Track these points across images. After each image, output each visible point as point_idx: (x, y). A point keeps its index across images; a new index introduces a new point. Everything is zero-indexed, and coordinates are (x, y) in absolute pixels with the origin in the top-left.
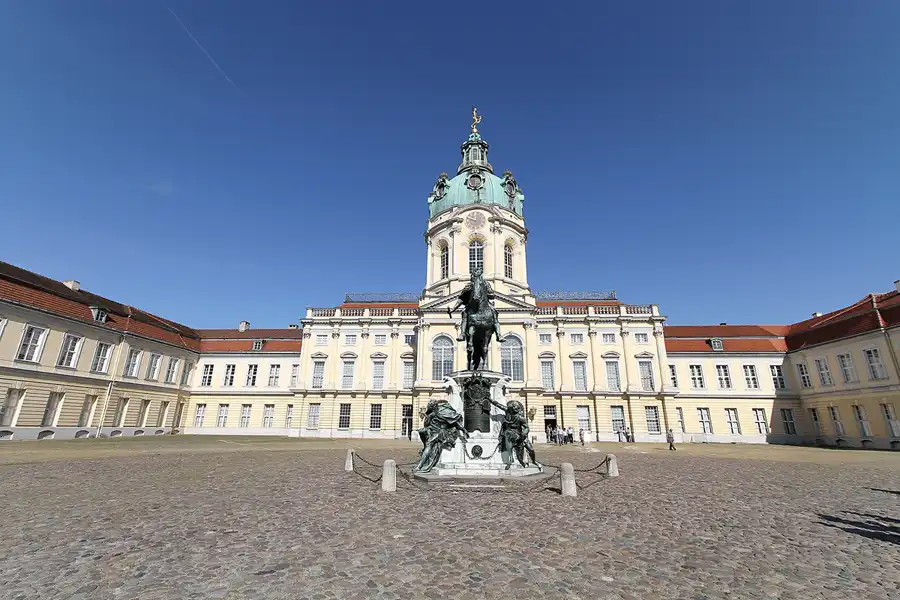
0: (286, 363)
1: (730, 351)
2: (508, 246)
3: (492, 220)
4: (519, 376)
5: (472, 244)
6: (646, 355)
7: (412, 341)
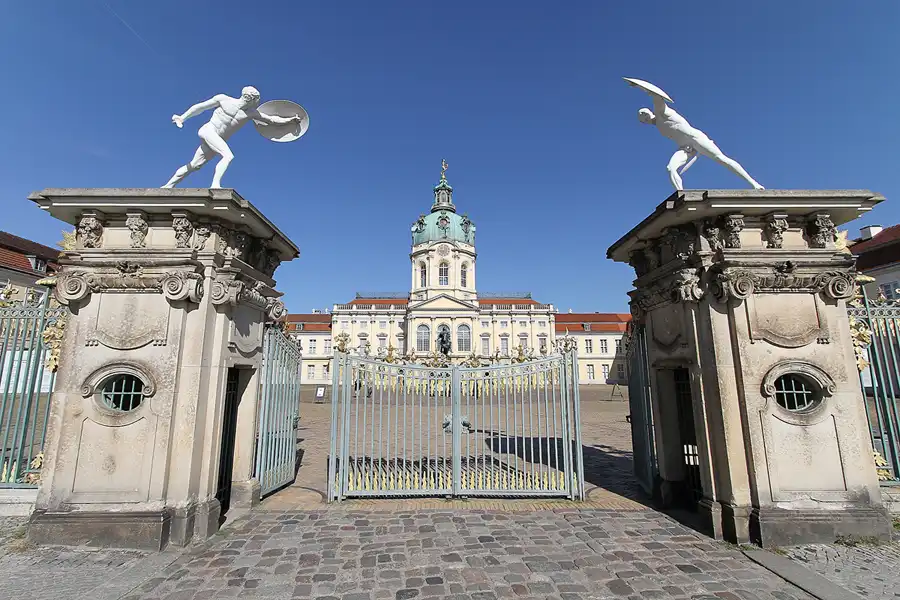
0: (320, 338)
1: (594, 331)
2: (464, 266)
3: (454, 251)
4: (468, 348)
5: (441, 265)
6: (544, 335)
7: (404, 326)
